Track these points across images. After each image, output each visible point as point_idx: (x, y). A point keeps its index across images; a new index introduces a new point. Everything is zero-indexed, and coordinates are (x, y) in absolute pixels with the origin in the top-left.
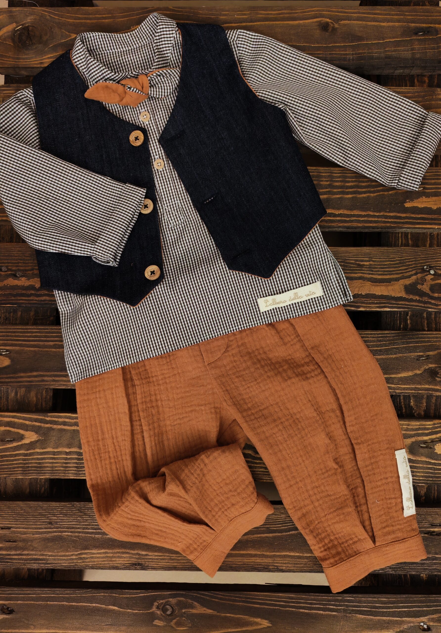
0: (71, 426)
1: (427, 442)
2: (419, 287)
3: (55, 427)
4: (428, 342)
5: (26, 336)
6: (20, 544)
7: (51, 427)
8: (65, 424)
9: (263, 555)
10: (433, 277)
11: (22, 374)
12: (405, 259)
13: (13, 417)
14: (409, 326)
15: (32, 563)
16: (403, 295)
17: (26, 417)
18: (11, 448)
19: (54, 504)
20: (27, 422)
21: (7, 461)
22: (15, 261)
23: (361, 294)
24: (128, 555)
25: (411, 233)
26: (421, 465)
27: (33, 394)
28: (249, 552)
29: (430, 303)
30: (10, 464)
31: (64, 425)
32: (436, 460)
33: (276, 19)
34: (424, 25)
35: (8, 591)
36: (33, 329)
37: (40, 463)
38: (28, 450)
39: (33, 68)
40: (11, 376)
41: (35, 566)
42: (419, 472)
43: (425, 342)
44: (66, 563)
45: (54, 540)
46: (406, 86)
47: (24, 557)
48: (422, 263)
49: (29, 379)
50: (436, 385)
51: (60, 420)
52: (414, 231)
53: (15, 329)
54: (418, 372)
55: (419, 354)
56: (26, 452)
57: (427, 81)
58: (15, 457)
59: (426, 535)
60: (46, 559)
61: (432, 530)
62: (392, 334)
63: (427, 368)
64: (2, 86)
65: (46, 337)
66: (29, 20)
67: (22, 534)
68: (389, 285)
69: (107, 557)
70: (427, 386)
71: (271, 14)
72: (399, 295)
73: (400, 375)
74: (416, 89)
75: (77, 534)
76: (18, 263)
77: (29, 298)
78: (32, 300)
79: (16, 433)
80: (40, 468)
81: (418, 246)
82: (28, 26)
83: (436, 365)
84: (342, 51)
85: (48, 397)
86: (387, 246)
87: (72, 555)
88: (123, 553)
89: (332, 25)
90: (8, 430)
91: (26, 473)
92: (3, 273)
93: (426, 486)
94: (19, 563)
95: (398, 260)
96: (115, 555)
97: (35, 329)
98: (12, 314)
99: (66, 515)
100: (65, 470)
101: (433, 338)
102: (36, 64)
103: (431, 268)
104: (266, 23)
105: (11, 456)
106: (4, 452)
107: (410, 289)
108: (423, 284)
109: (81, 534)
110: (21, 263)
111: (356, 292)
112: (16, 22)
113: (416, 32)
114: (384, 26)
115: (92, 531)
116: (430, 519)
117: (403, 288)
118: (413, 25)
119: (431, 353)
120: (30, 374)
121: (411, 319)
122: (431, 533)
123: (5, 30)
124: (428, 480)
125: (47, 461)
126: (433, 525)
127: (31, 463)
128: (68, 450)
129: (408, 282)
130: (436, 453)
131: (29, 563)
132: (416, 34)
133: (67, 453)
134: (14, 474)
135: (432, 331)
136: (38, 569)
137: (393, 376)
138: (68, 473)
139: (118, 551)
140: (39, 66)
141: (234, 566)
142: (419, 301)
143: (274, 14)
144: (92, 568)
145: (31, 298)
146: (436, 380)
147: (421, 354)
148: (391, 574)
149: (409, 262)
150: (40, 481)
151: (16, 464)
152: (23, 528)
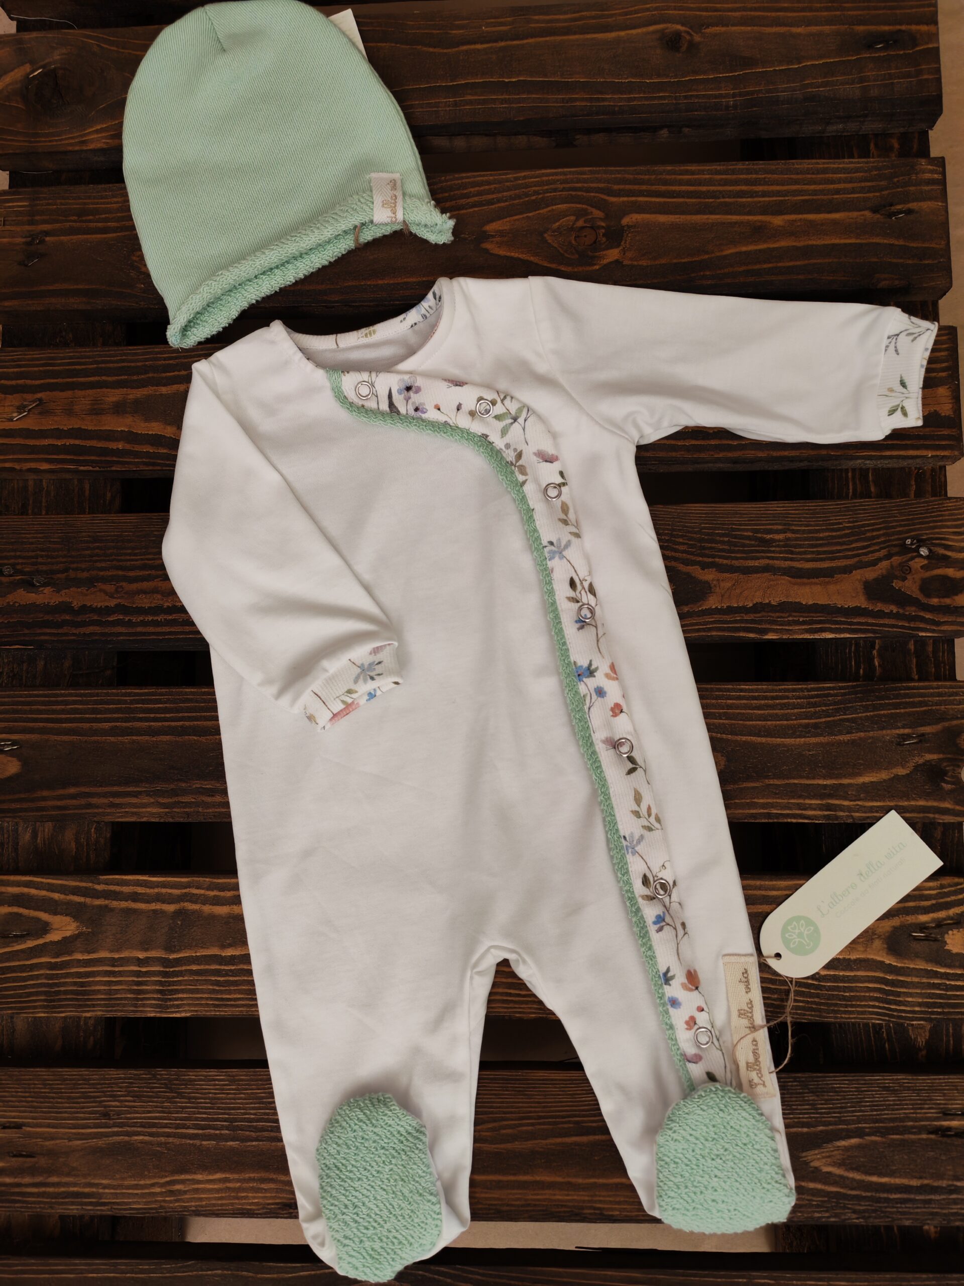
0: (148, 902)
1: (927, 928)
2: (897, 584)
3: (115, 904)
4: (921, 704)
5: (54, 712)
6: (43, 1161)
7: (106, 906)
8: (135, 897)
9: (569, 1183)
10: (926, 562)
11: (45, 793)
12: (863, 526)
13: (28, 885)
14: (878, 671)
15: (66, 1203)
16: (861, 602)
17: (53, 885)
18: (22, 951)
19: (113, 1073)
20: (56, 896)
21: (15, 980)
22: (31, 554)
23: (769, 604)
24: (272, 1186)
25: (876, 470)
26: (916, 980)
27: (69, 835)
28: (538, 1178)
29: (922, 620)
30: (20, 987)
31: (134, 900)
32: (949, 967)
33: (568, 31)
34: (886, 28)
35: (17, 1265)
36: (66, 695)
37: (82, 984)
38: (58, 957)
39: (65, 153)
40: (23, 796)
41: (74, 1210)
42: (911, 995)
43: (913, 705)
44: (139, 1203)
45: (113, 1151)
46: (851, 156)
47: (51, 1190)
48: (900, 533)
49: (59, 803)
50: (942, 799)
51: (126, 889)
52: (880, 464)
53: (31, 696)
54: (901, 772)
55: (902, 731)
56: (53, 960)
57: (896, 145)
58: (31, 970)
59: (933, 1136)
60: (99, 1194)
61: (946, 1123)
62: (841, 688)
63: (921, 761)
64: (4, 193)
65: (94, 711)
66: (57, 56)
67: (46, 1139)
68: (828, 583)
69: (229, 1188)
70: (922, 803)
71: (558, 21)
72: (852, 604)
73: (861, 780)
74: (873, 161)
75: (163, 1139)
76: (36, 557)
77: (60, 631)
78: (66, 634)
79: (33, 918)
80: (82, 996)
81: (889, 496)
82: (55, 68)
83: (941, 756)
84: (712, 89)
85: (102, 841)
86: (824, 497)
87: (153, 1185)
88: (263, 1180)
89: (688, 37)
90: (17, 914)
91: (54, 1007)
92: (4, 579)
93: (928, 1026)
94: (39, 1203)
95: (848, 528)
96: (245, 1185)
97: (71, 695)
98: (25, 666)
99: (138, 1097)
100: (137, 999)
101: (932, 695)
102: (71, 144)
103: (921, 542)
104: (548, 39)
105: (22, 968)
106: (8, 960)
107: (875, 590)
108: (904, 579)
109: (171, 1140)
110: (42, 556)
111: (759, 600)
112: (32, 62)
113: (870, 42)
114: (800, 34)
115: (196, 1131)
116: (939, 1099)
117: (860, 587)
118: (861, 28)
119: (927, 729)
120: (61, 792)
121: (880, 655)
122: (943, 1132)
123: (8, 79)
124: (933, 1013)
125: (98, 979)
126: (947, 1114)
127: (65, 984)
128: (141, 955)
129: (871, 574)
130: (949, 951)
131: (62, 1204)
132: (870, 47)
133: (140, 962)
134: (29, 1008)
135: (929, 680)
136: (82, 1217)
137: (846, 781)
138: (144, 1005)
139: (252, 1175)
140: (77, 148)
141: (505, 1208)
142: (897, 616)
143: (566, 21)
144: (198, 1213)
145: (65, 630)
146: (942, 788)
147: (907, 731)
148: (857, 1226)
149: (873, 530)
150: (86, 1024)
151: (33, 986)
152: (49, 1126)
